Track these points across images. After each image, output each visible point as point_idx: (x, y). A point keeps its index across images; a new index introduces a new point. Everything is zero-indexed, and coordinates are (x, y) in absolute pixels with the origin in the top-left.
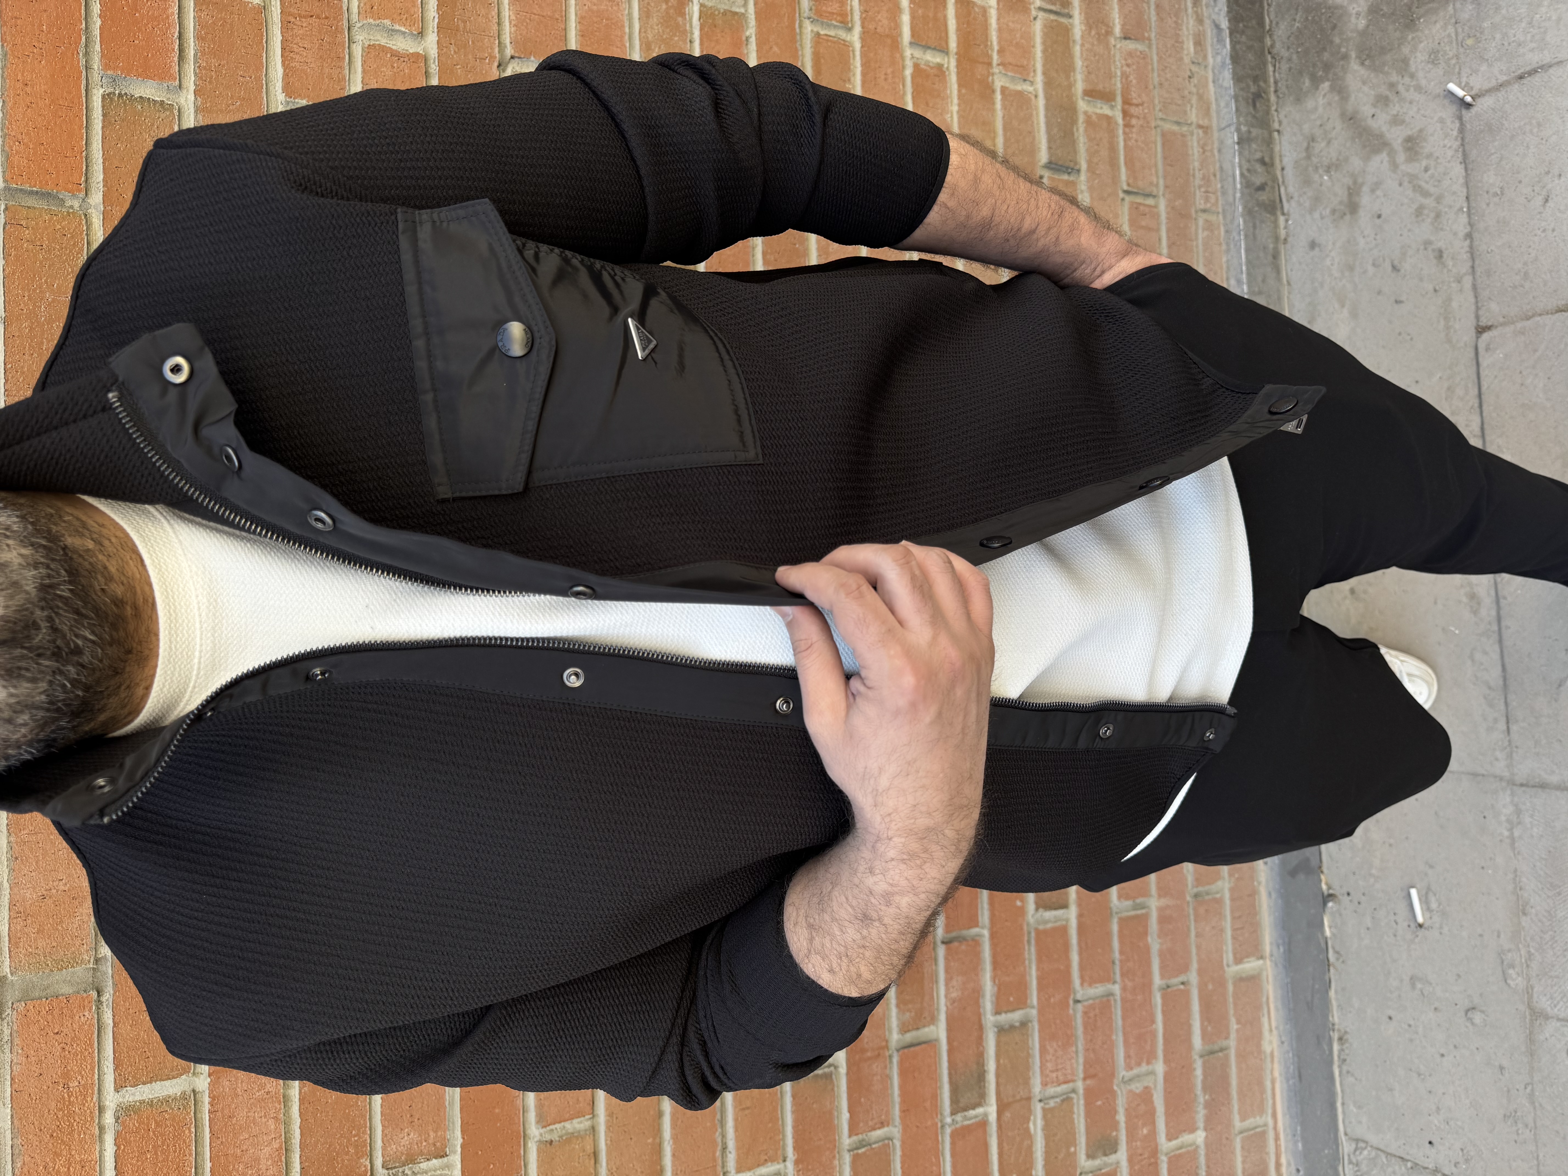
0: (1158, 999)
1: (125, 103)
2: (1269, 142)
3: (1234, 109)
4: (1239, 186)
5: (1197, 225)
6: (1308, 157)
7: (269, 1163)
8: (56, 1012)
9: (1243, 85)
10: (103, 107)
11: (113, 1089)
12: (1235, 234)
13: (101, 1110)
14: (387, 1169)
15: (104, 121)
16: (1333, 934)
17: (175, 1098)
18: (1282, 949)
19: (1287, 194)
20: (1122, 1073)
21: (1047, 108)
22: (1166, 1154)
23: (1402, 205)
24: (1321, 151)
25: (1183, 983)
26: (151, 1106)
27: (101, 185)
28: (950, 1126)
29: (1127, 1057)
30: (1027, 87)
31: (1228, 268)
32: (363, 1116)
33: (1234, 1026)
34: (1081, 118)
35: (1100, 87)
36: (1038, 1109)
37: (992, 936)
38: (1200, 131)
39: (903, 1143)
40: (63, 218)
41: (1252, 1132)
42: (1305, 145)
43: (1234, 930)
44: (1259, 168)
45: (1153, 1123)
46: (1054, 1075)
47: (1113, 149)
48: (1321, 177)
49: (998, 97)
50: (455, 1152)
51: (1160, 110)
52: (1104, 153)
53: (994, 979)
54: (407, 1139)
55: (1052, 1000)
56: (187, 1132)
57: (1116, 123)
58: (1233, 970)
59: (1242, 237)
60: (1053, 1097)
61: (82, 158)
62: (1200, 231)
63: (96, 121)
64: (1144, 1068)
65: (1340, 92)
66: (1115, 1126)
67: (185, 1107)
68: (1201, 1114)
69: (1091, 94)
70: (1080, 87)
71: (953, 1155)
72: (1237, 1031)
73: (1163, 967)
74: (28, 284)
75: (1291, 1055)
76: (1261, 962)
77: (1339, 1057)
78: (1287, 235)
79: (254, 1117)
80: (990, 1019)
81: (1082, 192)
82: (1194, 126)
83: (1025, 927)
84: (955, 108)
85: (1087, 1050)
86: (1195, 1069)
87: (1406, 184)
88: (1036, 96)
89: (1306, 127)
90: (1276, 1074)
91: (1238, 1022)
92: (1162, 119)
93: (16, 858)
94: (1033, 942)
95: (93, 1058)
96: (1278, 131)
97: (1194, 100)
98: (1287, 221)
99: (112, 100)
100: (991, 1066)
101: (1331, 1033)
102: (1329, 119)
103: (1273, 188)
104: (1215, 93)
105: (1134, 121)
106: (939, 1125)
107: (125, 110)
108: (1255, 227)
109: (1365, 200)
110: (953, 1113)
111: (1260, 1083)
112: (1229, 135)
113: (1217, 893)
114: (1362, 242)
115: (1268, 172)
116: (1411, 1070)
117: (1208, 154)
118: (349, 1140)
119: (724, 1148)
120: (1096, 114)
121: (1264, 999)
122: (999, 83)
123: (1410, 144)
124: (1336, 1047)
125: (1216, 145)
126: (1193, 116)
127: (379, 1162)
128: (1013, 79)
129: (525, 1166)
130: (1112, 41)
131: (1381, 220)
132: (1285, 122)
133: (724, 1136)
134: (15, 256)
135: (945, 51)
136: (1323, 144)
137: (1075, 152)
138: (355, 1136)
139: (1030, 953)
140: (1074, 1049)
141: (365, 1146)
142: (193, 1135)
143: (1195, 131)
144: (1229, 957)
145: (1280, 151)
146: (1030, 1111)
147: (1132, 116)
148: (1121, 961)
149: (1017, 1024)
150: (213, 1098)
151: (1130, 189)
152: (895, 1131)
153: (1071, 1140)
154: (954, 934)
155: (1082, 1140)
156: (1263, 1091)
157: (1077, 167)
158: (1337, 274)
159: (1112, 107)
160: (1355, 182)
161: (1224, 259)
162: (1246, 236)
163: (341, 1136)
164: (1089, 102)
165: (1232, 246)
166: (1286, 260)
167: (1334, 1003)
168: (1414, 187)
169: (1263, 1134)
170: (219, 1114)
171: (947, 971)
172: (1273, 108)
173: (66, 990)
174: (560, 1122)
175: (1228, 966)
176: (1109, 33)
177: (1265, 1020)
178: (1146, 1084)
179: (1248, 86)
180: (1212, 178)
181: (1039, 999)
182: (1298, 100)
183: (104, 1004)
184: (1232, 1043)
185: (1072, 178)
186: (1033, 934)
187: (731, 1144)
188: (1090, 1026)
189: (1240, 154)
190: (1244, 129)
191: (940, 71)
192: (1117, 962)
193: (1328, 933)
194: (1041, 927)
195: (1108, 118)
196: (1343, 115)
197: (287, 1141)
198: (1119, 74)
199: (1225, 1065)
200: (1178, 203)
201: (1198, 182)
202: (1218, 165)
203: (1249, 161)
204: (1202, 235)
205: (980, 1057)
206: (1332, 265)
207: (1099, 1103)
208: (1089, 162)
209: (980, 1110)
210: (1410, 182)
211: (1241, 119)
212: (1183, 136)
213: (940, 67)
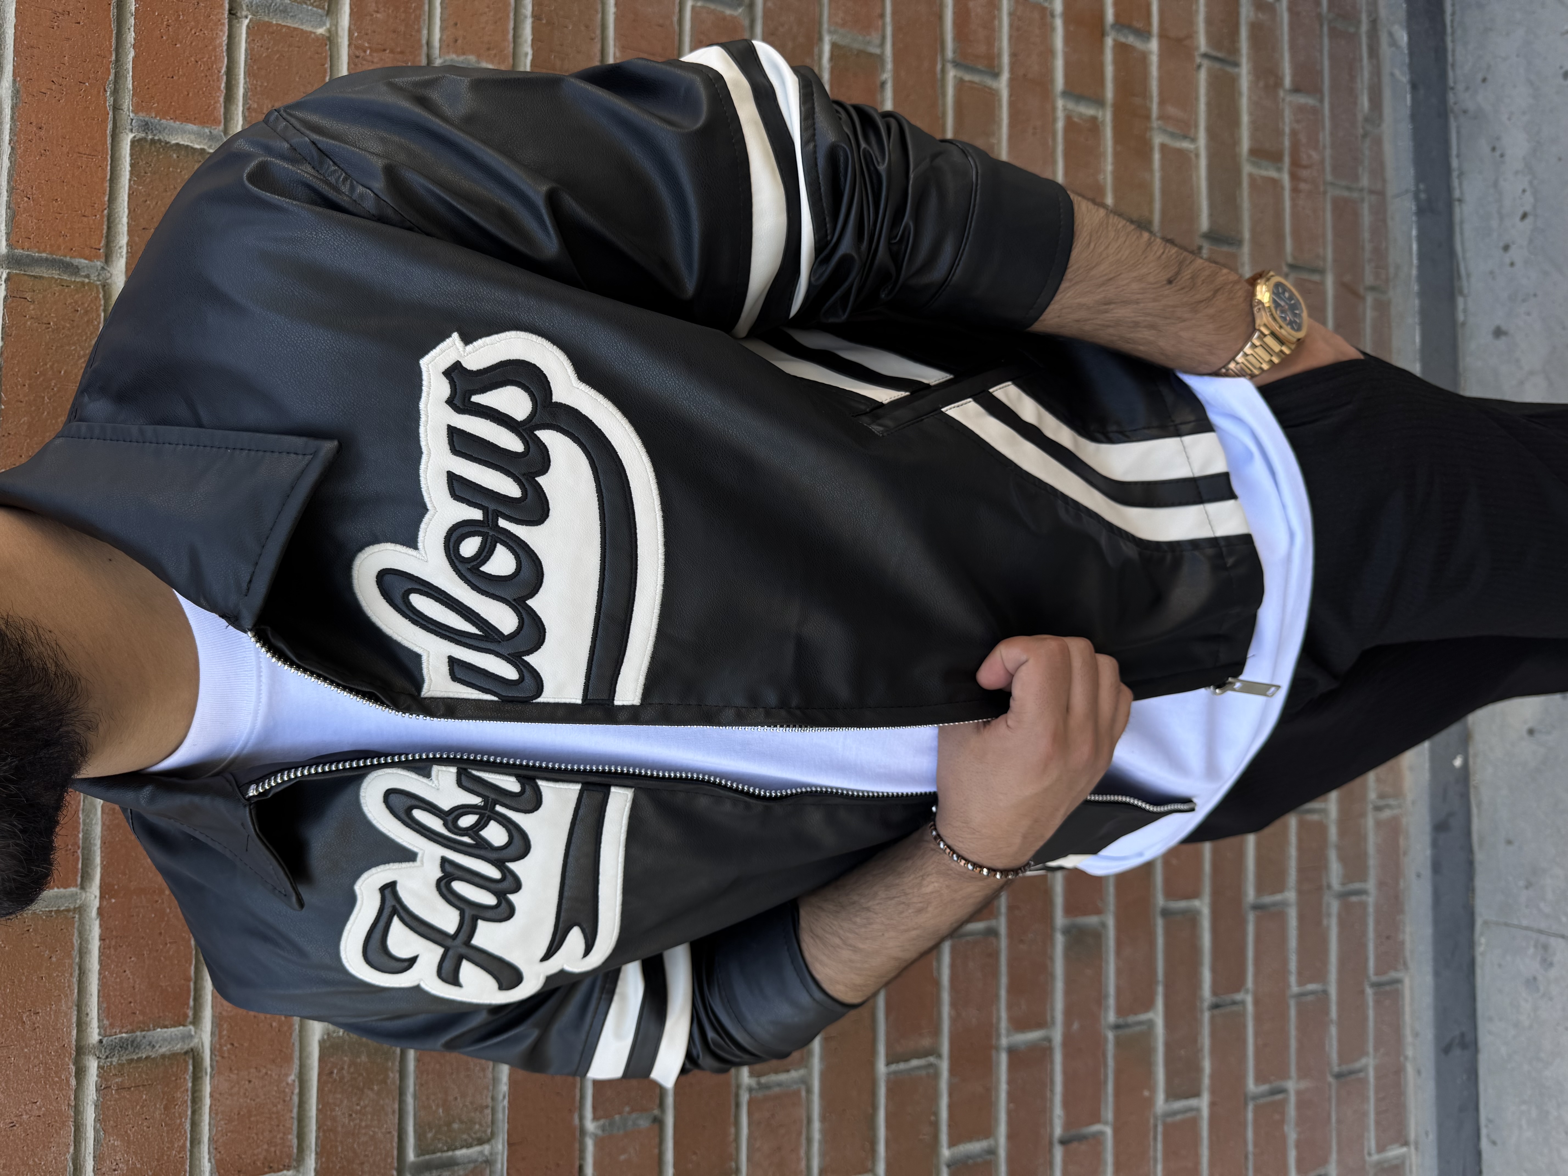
70: (1245, 145)
83: (1152, 1121)
84: (1109, 168)
105: (1303, 186)
122: (1158, 139)
128: (1173, 135)
130: (1281, 93)
135: (1099, 102)
137: (1238, 219)
139: (1155, 1150)
159: (1279, 170)
176: (1278, 83)
191: (1094, 126)
198: (1287, 130)
213: (1094, 119)
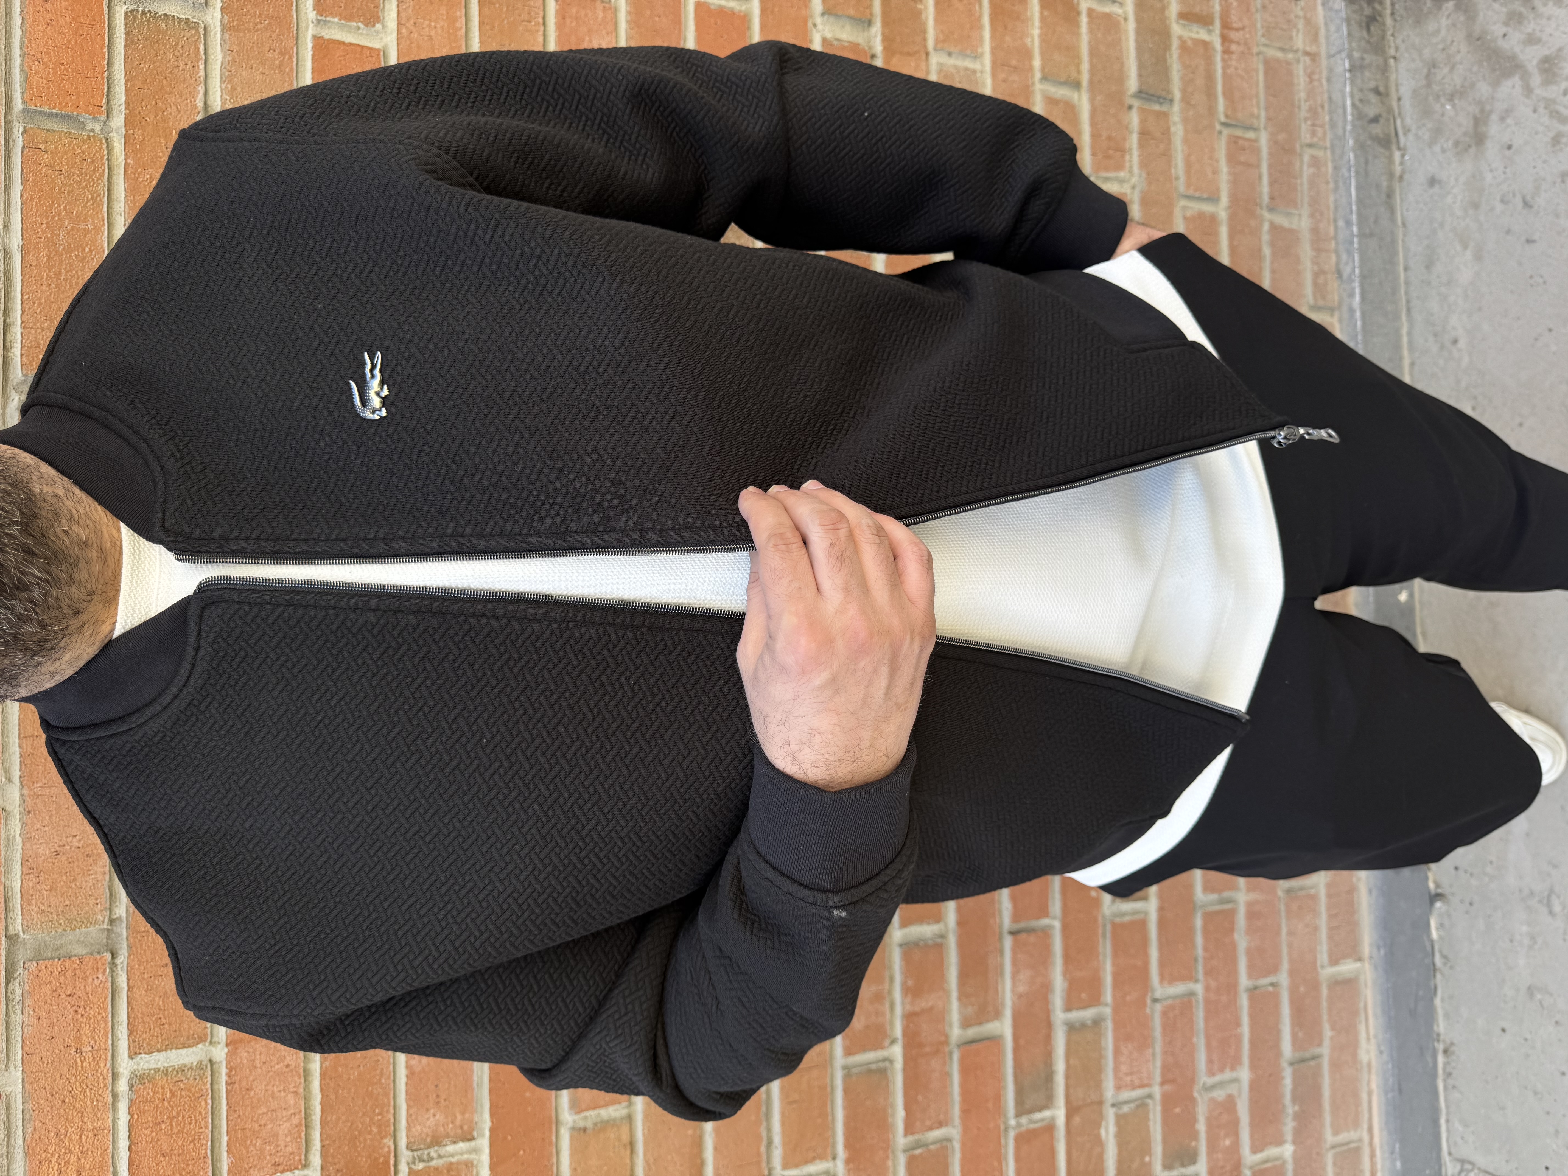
0: (1244, 1001)
1: (148, 21)
2: (1384, 70)
3: (1345, 32)
4: (1349, 118)
5: (1302, 161)
6: (1429, 85)
7: (288, 1139)
8: (69, 974)
9: (1356, 7)
10: (126, 24)
11: (126, 1055)
12: (1344, 171)
13: (115, 1076)
14: (412, 1151)
15: (126, 40)
16: (1441, 938)
17: (191, 1068)
18: (1382, 952)
19: (1404, 127)
20: (1204, 1079)
21: (1138, 32)
22: (1251, 1168)
23: (1536, 133)
24: (1443, 78)
25: (1272, 984)
26: (166, 1075)
27: (123, 107)
28: (1014, 1128)
29: (1210, 1061)
30: (1115, 9)
31: (1336, 209)
32: (386, 1094)
33: (1328, 1033)
34: (1175, 44)
35: (1197, 9)
36: (1110, 1114)
37: (1065, 928)
38: (1307, 59)
39: (963, 1145)
40: (84, 141)
41: (1345, 1148)
42: (1425, 71)
43: (1331, 929)
44: (1373, 98)
45: (1236, 1134)
46: (1128, 1079)
47: (1210, 77)
48: (1443, 106)
49: (1084, 19)
50: (483, 1135)
51: (1263, 36)
52: (1200, 81)
53: (1065, 973)
54: (433, 1120)
55: (1128, 998)
56: (203, 1103)
57: (1214, 49)
58: (1327, 972)
59: (1353, 174)
60: (1126, 1102)
61: (103, 78)
62: (1305, 168)
63: (118, 40)
64: (1227, 1075)
65: (1466, 11)
66: (1195, 1136)
67: (201, 1078)
68: (1289, 1126)
69: (1186, 17)
71: (1017, 1159)
72: (1332, 1038)
73: (1251, 967)
74: (46, 211)
75: (1390, 1066)
76: (1358, 965)
77: (1444, 1070)
78: (1403, 172)
79: (273, 1092)
80: (1059, 1016)
81: (1175, 124)
82: (1300, 54)
85: (1165, 1053)
86: (1283, 1078)
87: (1541, 110)
88: (1126, 19)
89: (1427, 53)
90: (1373, 1086)
91: (1333, 1029)
92: (1265, 45)
93: (29, 812)
94: (1108, 935)
95: (106, 1022)
96: (1395, 58)
97: (1301, 25)
98: (1403, 156)
99: (135, 17)
100: (1060, 1067)
101: (1436, 1044)
102: (1453, 41)
103: (1388, 120)
104: (1325, 17)
106: (1002, 1127)
107: (149, 28)
108: (1367, 162)
109: (1494, 129)
110: (1018, 1115)
111: (1356, 1095)
112: (1340, 62)
113: (1312, 888)
114: (1489, 177)
115: (1382, 103)
116: (1526, 1088)
117: (1316, 83)
118: (372, 1119)
119: (770, 1143)
120: (1192, 39)
121: (1362, 1005)
123: (1547, 65)
124: (1441, 1059)
125: (1325, 74)
126: (1300, 41)
127: (403, 1142)
129: (558, 1153)
131: (1512, 151)
132: (1402, 47)
133: (769, 1130)
134: (34, 181)
136: (1446, 70)
138: (378, 1114)
140: (1151, 1051)
141: (389, 1126)
142: (209, 1107)
143: (1302, 59)
144: (1323, 956)
145: (1397, 80)
146: (1101, 1116)
147: (1231, 41)
148: (1205, 959)
149: (1089, 1023)
150: (230, 1069)
151: (1229, 121)
152: (953, 1132)
153: (1146, 1149)
154: (1022, 925)
155: (1158, 1149)
156: (1358, 1104)
157: (1170, 97)
158: (1459, 213)
160: (1482, 111)
161: (1332, 199)
162: (1357, 172)
163: (364, 1114)
164: (1184, 25)
165: (1341, 184)
166: (1402, 200)
167: (1440, 1012)
168: (1551, 112)
169: (1357, 1150)
170: (237, 1085)
171: (1014, 963)
172: (1389, 33)
173: (80, 950)
174: (594, 1108)
175: (1323, 967)
177: (1362, 1028)
178: (1229, 1091)
179: (1362, 9)
180: (1320, 110)
181: (1114, 996)
182: (1418, 22)
183: (119, 967)
184: (1325, 1050)
185: (1164, 108)
186: (1109, 927)
187: (777, 1139)
188: (1169, 1027)
189: (1353, 82)
190: (1356, 55)
192: (1200, 960)
193: (1435, 934)
194: (1118, 920)
195: (1206, 44)
196: (1469, 36)
197: (307, 1116)
199: (1317, 1074)
200: (1281, 137)
201: (1303, 114)
202: (1326, 96)
203: (1361, 90)
204: (1307, 172)
205: (1049, 1055)
206: (1454, 203)
207: (1177, 1110)
208: (1184, 91)
209: (1047, 1114)
210: (1546, 108)
211: (1354, 45)
212: (1288, 63)
